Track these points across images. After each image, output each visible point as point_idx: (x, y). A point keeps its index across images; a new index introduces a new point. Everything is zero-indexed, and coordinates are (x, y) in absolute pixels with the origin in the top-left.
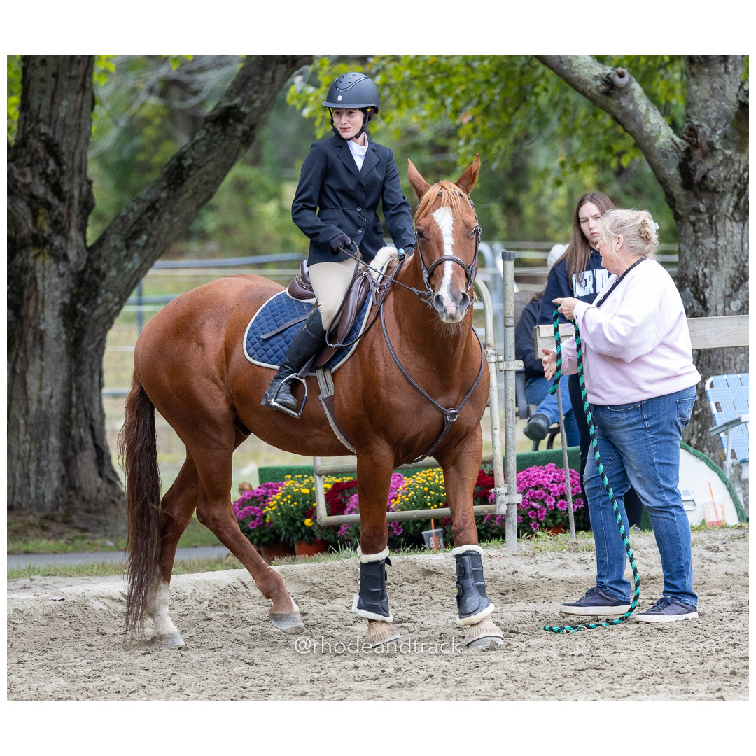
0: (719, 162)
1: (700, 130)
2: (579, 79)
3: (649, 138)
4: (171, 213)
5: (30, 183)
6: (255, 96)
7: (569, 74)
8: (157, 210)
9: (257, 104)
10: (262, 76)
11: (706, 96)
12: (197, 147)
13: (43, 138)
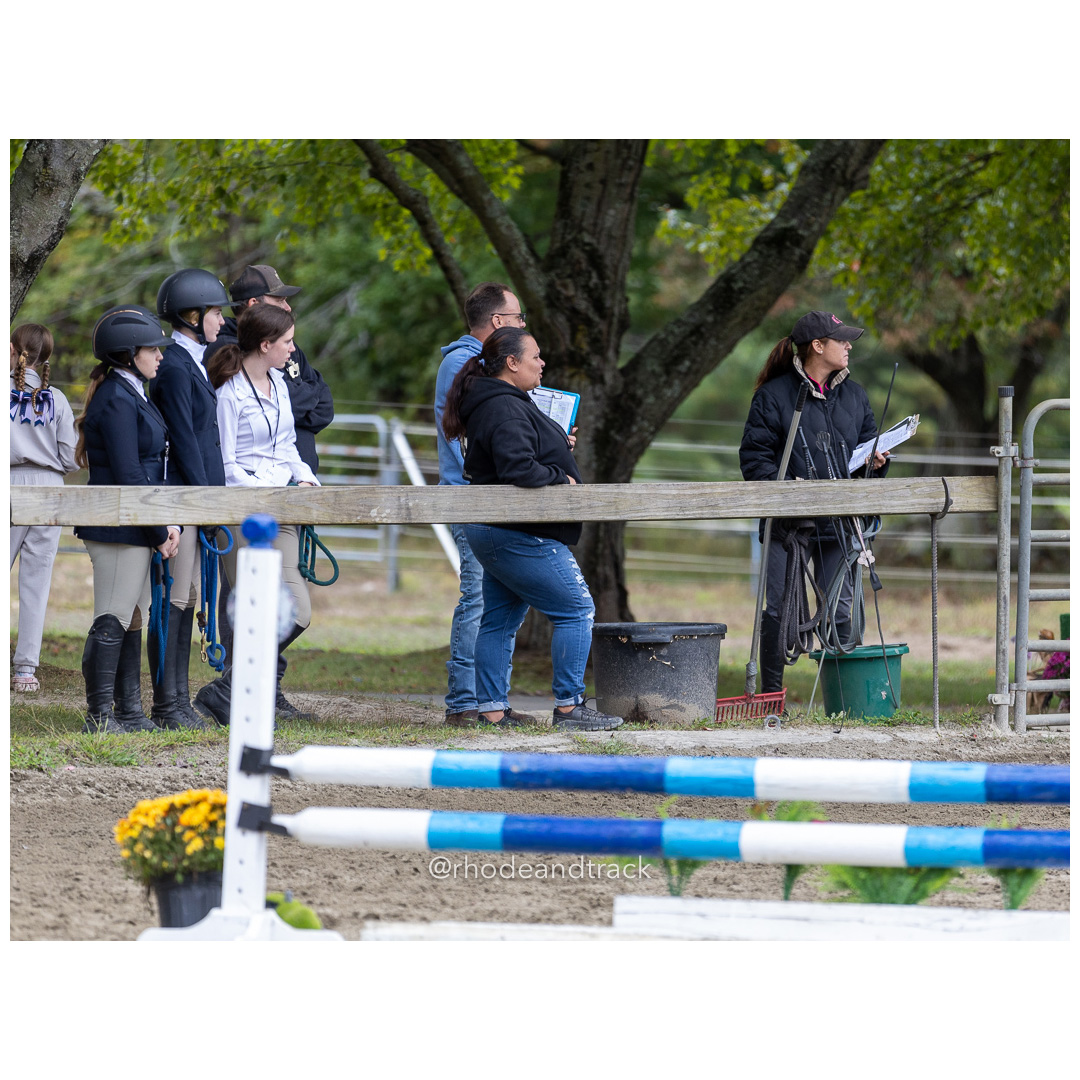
4: (718, 339)
5: (573, 296)
6: (813, 219)
8: (701, 335)
9: (816, 228)
10: (821, 198)
12: (748, 269)
13: (587, 248)
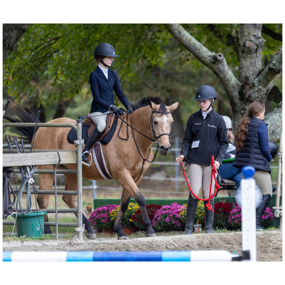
0: (256, 91)
1: (250, 78)
2: (203, 57)
3: (228, 80)
7: (199, 54)
11: (249, 65)
